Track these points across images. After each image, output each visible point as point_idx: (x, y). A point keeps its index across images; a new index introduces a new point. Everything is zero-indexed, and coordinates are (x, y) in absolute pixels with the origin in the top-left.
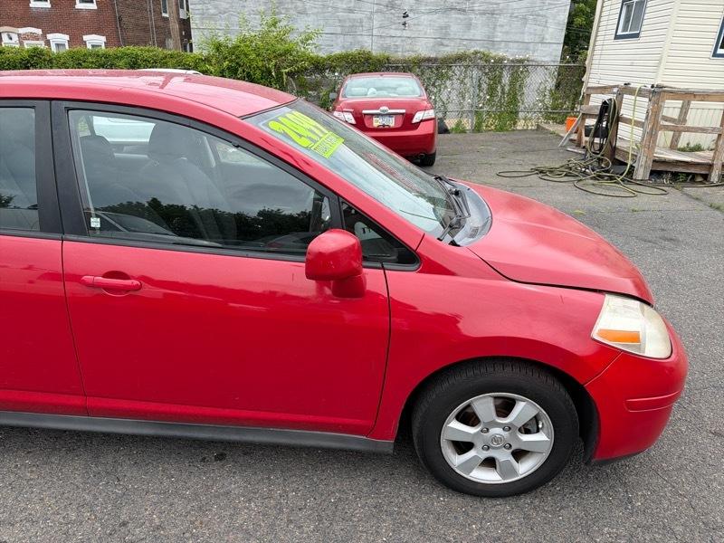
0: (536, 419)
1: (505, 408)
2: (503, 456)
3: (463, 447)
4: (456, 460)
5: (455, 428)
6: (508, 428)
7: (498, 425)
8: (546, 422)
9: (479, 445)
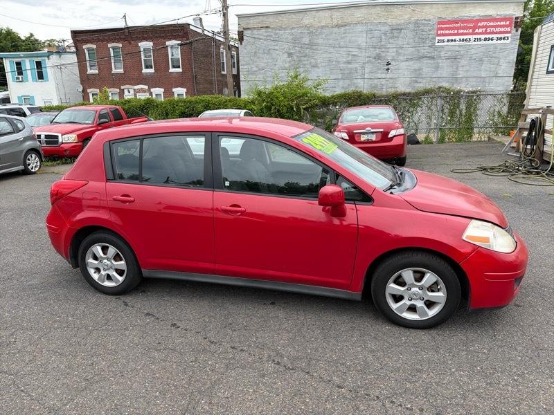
0: (436, 283)
1: (419, 277)
2: (420, 304)
3: (398, 298)
4: (394, 306)
5: (392, 287)
6: (421, 288)
7: (416, 286)
8: (442, 285)
9: (406, 297)
